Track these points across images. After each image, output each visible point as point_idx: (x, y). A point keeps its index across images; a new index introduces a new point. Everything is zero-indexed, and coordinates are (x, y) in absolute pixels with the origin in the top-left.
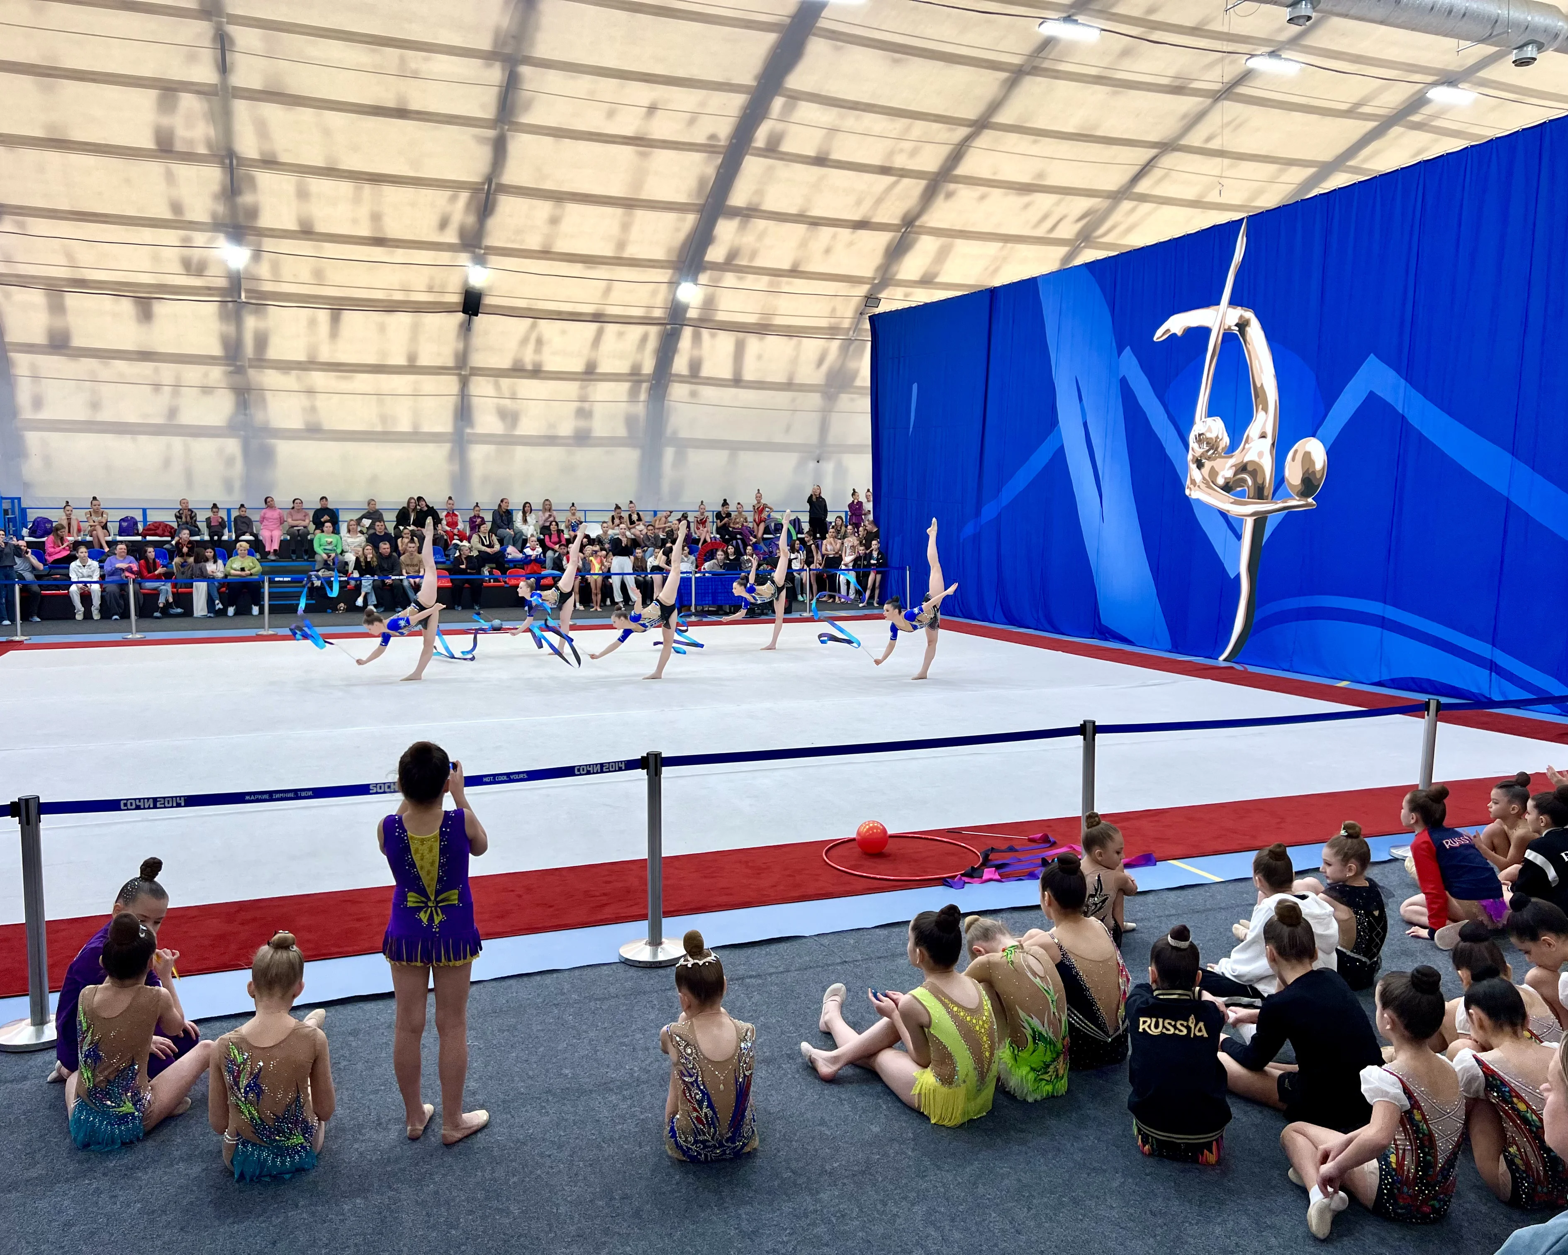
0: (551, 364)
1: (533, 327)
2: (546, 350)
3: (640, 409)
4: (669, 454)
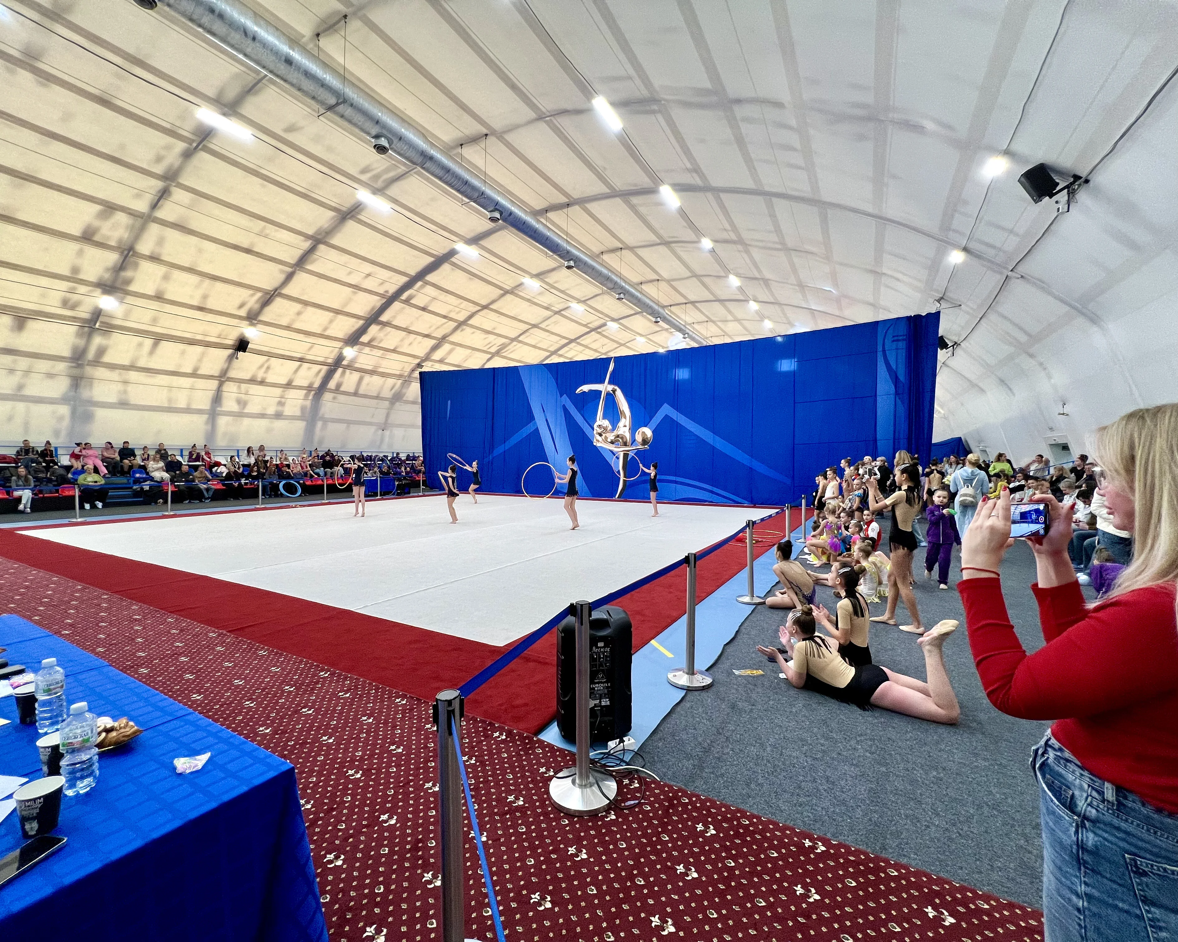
0: (271, 379)
1: (268, 360)
2: (270, 372)
3: (308, 403)
4: (319, 424)
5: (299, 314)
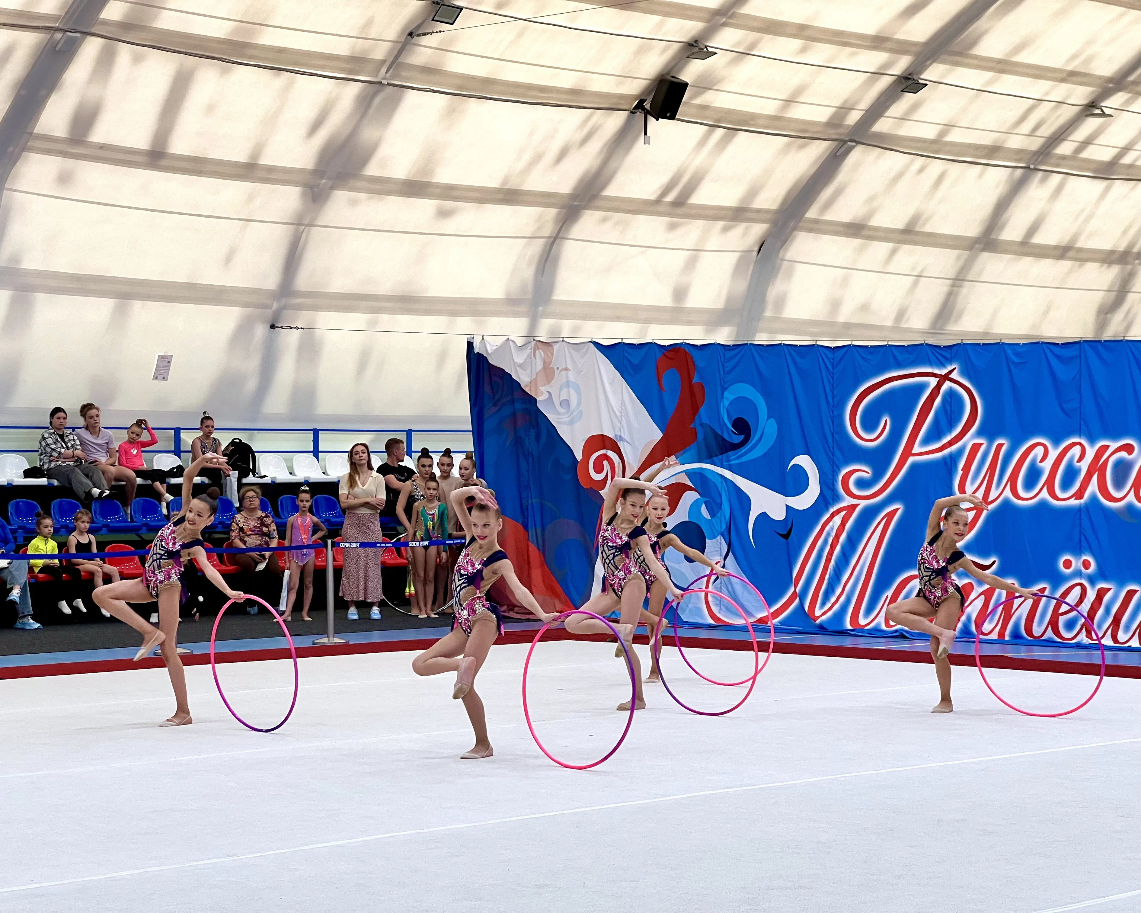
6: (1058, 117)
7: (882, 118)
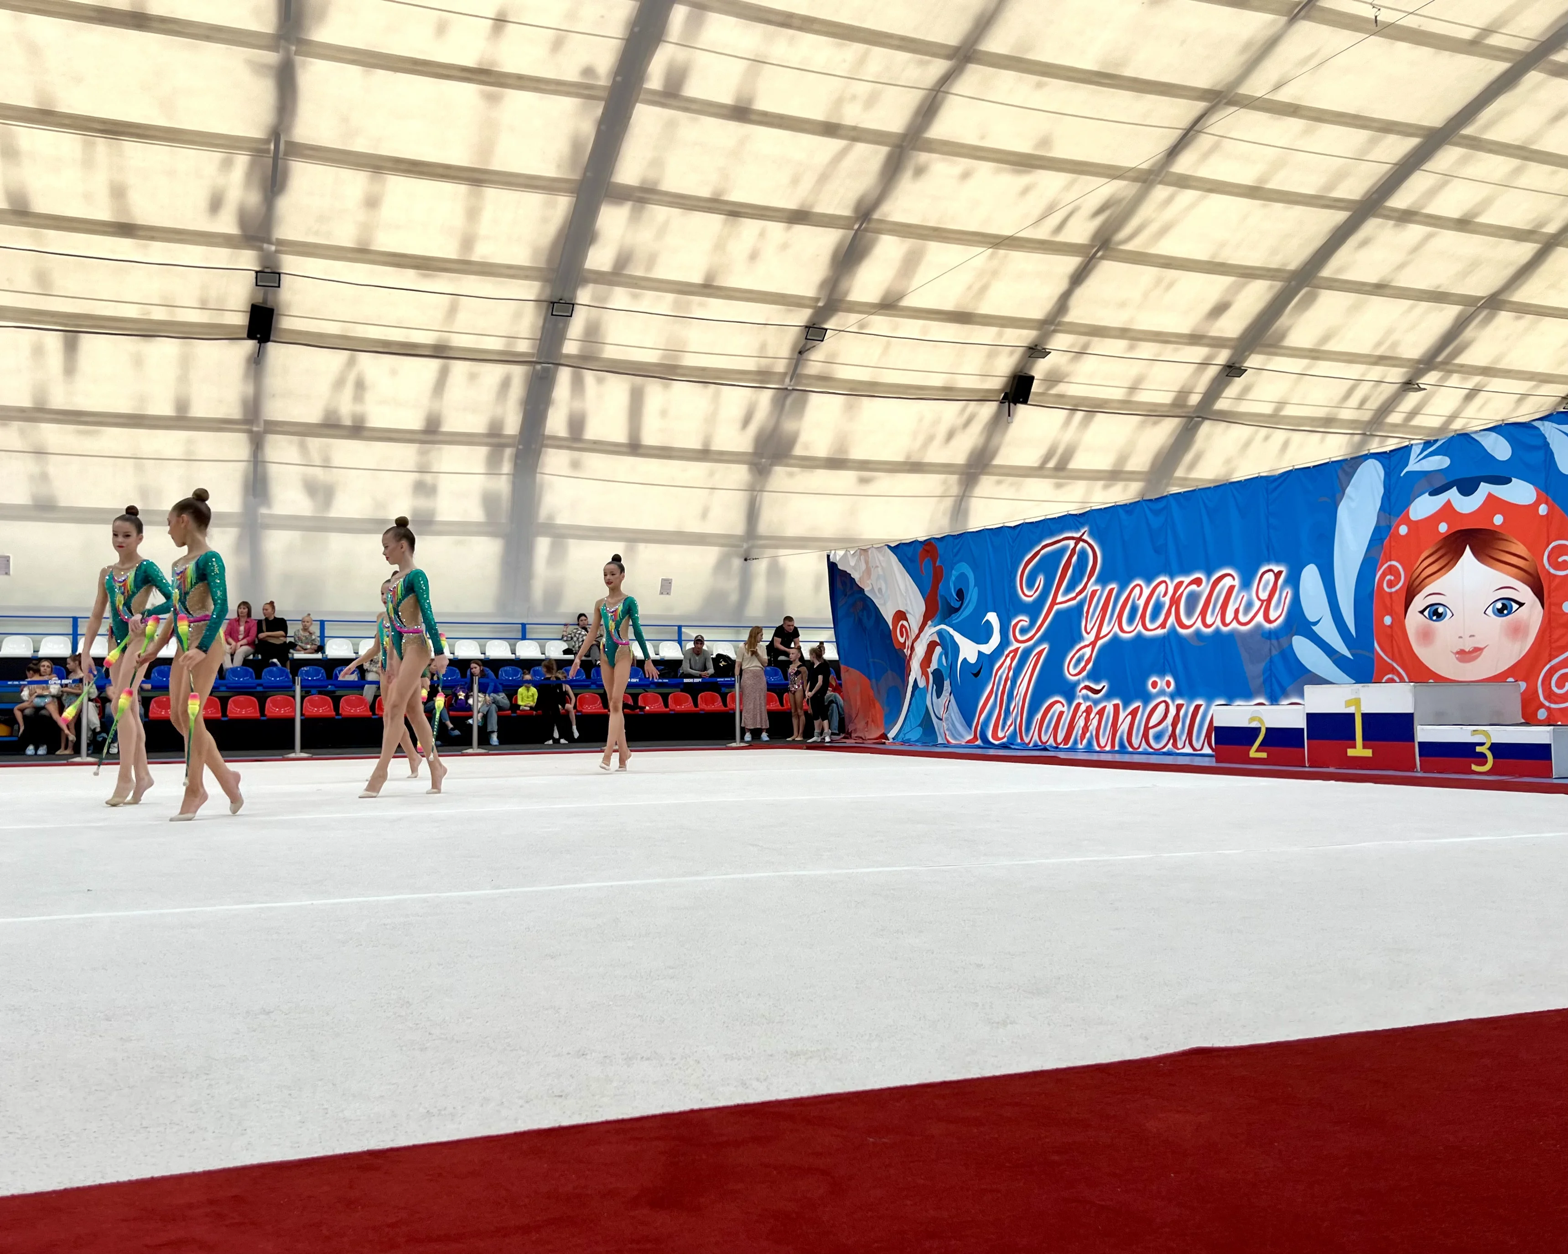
0: (377, 419)
1: (351, 363)
2: (369, 396)
3: (502, 485)
5: (372, 203)
6: (1381, 393)
7: (1221, 399)
